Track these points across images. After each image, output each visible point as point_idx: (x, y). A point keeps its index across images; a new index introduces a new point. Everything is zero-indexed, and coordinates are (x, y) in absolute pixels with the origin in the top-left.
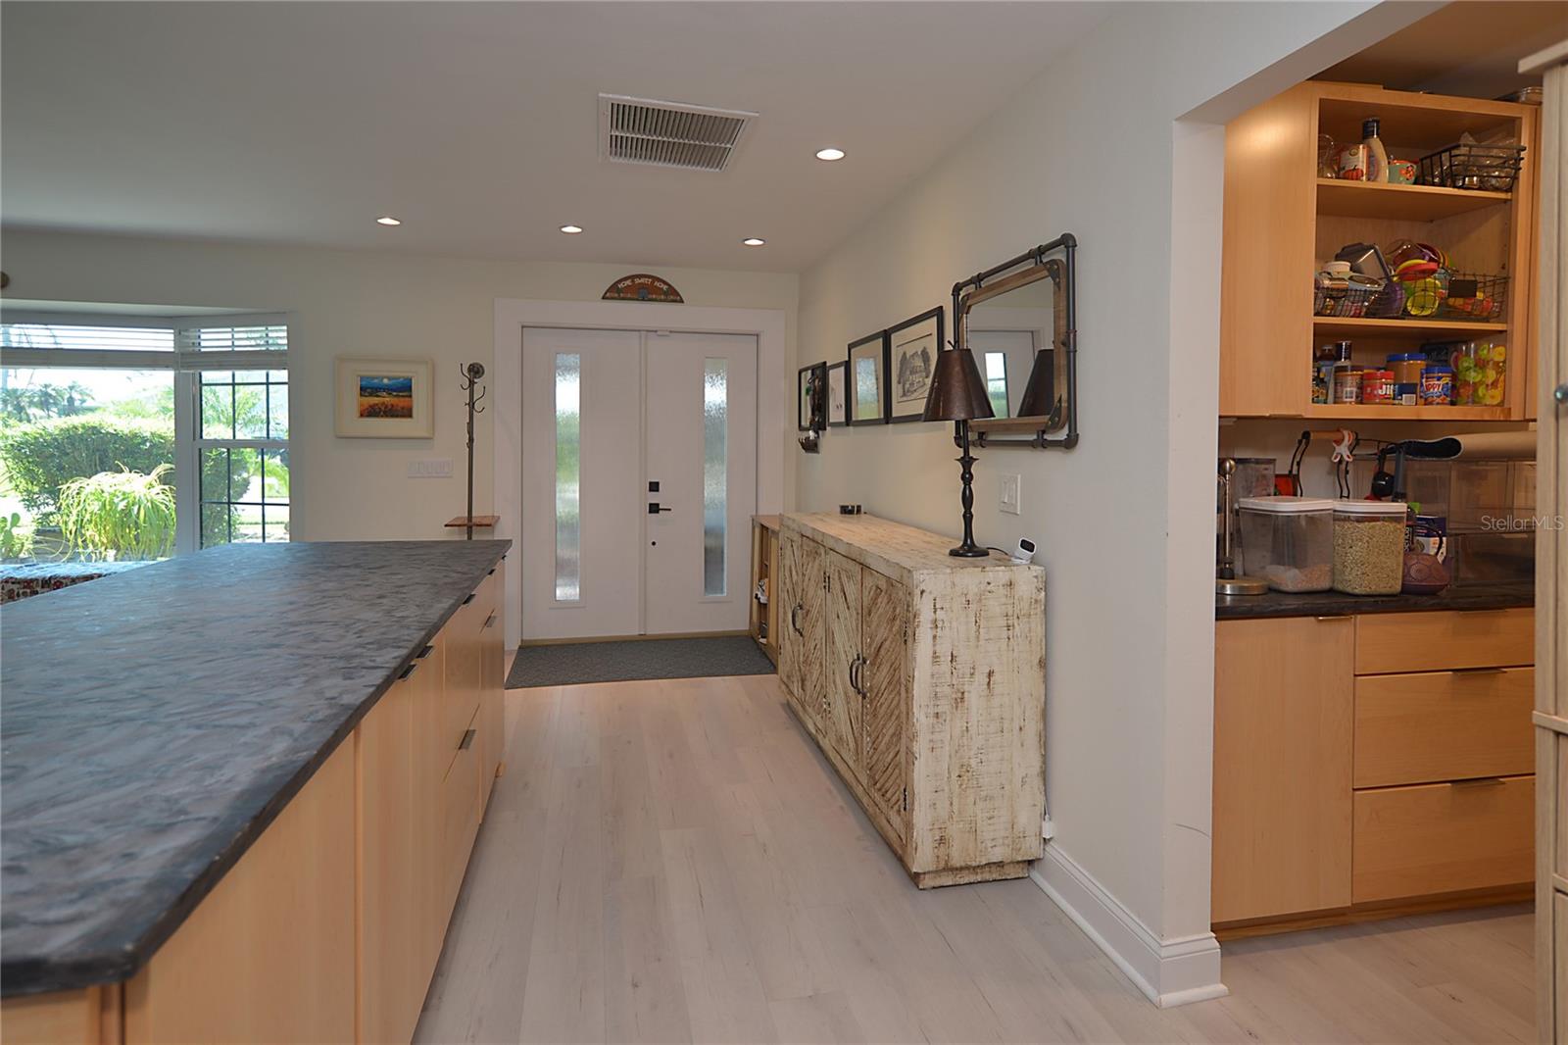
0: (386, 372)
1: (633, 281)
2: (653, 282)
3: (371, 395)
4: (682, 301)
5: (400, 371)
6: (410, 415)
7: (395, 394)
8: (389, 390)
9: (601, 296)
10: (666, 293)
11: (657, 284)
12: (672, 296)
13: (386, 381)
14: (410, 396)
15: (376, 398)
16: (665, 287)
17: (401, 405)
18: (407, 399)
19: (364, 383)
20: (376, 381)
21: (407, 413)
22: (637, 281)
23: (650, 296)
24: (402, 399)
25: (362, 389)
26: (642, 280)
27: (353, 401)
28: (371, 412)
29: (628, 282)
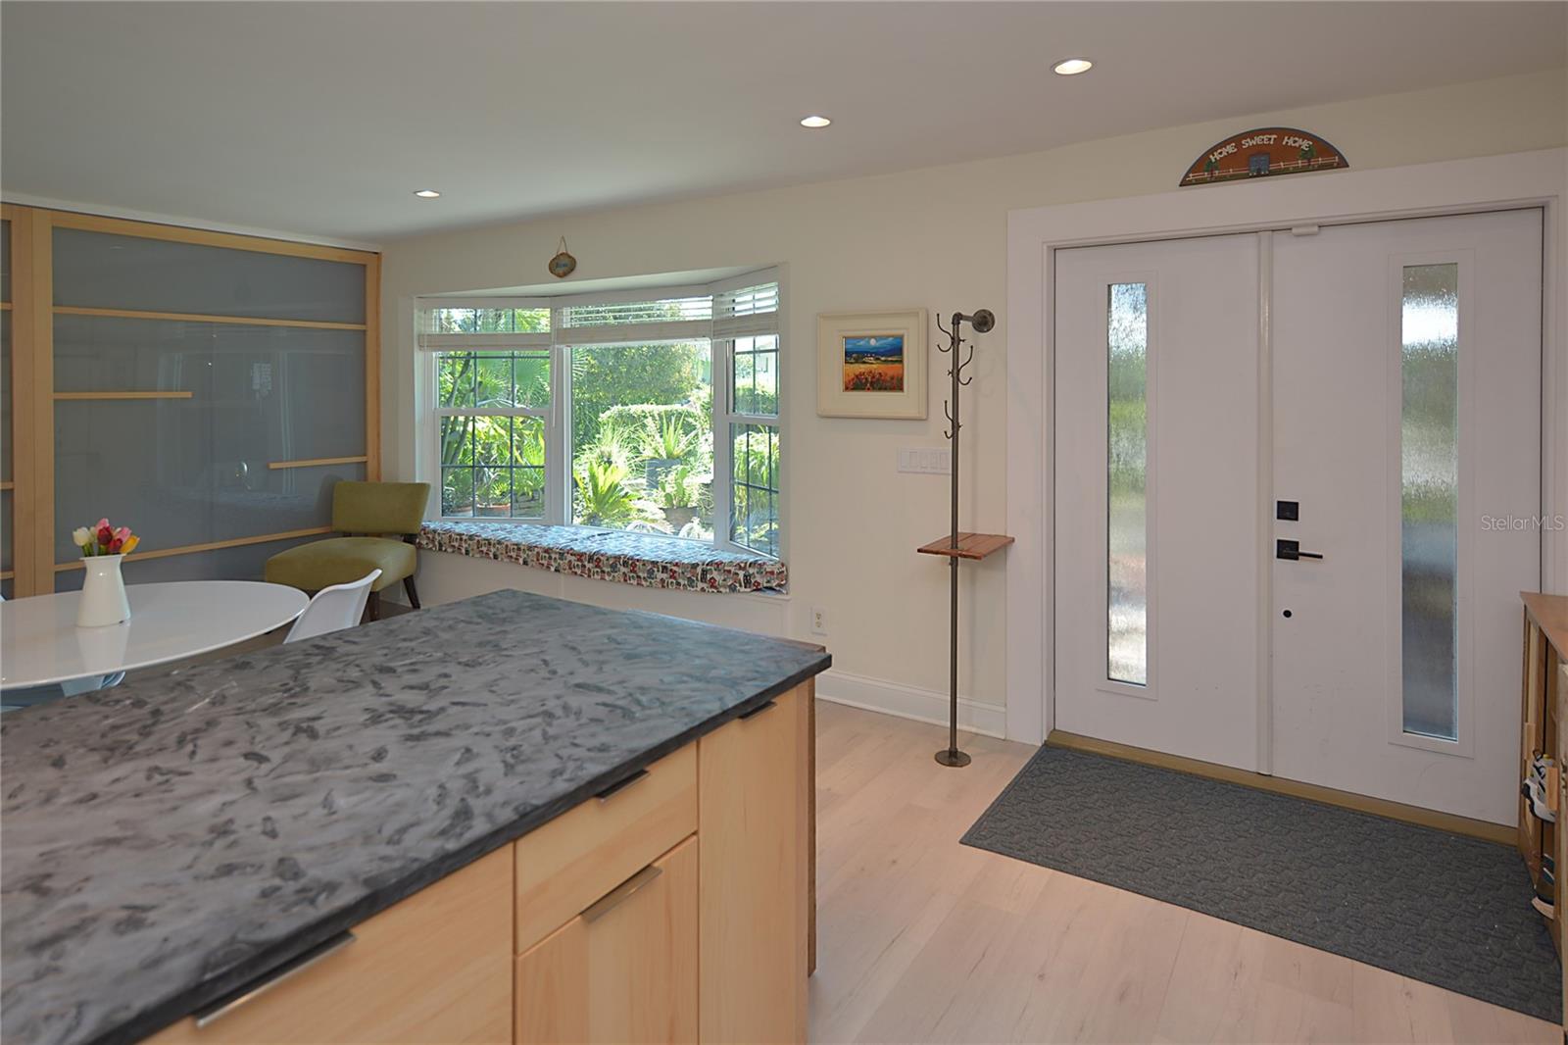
0: (874, 330)
1: (1239, 146)
2: (1278, 141)
3: (857, 361)
4: (1343, 164)
5: (888, 328)
6: (901, 389)
7: (883, 359)
8: (877, 354)
9: (1179, 183)
10: (1307, 155)
11: (1289, 141)
12: (1322, 156)
13: (873, 342)
14: (901, 362)
15: (862, 366)
16: (1305, 144)
17: (890, 373)
18: (897, 365)
19: (849, 346)
20: (862, 343)
21: (896, 385)
22: (1247, 143)
23: (1273, 167)
24: (890, 365)
25: (848, 354)
26: (1257, 140)
27: (836, 369)
28: (856, 384)
29: (1230, 149)
